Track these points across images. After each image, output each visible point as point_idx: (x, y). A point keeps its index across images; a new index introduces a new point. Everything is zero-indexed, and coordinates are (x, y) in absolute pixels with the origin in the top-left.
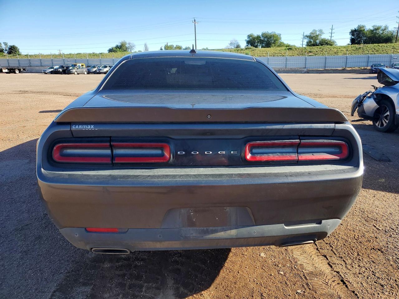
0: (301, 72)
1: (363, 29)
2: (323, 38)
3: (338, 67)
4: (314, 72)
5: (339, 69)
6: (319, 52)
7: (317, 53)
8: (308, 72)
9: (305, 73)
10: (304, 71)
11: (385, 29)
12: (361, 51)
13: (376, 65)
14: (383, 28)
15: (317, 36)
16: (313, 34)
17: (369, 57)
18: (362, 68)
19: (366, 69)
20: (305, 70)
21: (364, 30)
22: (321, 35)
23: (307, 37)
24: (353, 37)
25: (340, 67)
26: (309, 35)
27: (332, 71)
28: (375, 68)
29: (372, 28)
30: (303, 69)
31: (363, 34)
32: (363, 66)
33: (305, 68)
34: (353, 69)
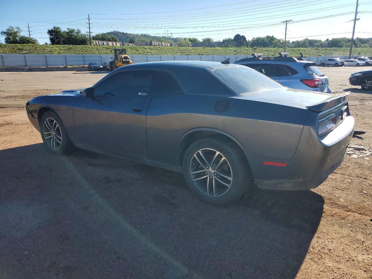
0: (23, 70)
1: (58, 30)
2: (22, 35)
3: (59, 65)
4: (37, 70)
5: (61, 67)
6: (33, 50)
7: (31, 51)
8: (30, 70)
9: (27, 71)
10: (25, 69)
11: (78, 33)
12: (72, 50)
13: (93, 64)
14: (76, 31)
15: (16, 33)
16: (10, 30)
17: (84, 57)
18: (81, 66)
19: (84, 67)
20: (27, 68)
21: (60, 31)
22: (19, 32)
23: (5, 33)
24: (52, 37)
25: (61, 66)
26: (6, 31)
27: (55, 69)
28: (93, 66)
29: (67, 31)
30: (25, 67)
31: (61, 35)
32: (82, 65)
33: (26, 66)
34: (74, 67)
